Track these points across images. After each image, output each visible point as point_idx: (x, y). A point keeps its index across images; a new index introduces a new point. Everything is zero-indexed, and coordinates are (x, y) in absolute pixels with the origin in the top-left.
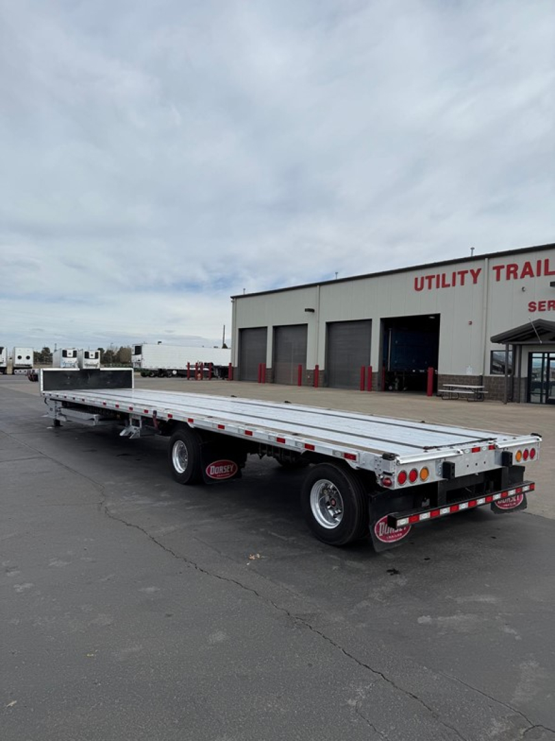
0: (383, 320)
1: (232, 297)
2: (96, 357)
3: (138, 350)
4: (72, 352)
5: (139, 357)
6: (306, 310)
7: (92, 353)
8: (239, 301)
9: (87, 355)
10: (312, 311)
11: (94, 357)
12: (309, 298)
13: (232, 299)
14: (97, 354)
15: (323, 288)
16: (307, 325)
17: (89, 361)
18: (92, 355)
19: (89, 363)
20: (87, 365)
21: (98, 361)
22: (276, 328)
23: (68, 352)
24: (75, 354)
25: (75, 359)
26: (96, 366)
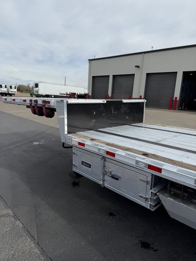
0: (184, 73)
1: (89, 60)
2: (15, 88)
3: (37, 85)
4: (4, 85)
5: (37, 89)
6: (136, 66)
7: (13, 86)
8: (93, 62)
9: (11, 87)
10: (138, 67)
11: (14, 88)
12: (137, 60)
13: (89, 61)
14: (15, 87)
15: (146, 55)
16: (134, 75)
17: (12, 90)
18: (13, 87)
19: (12, 91)
20: (11, 92)
21: (16, 90)
22: (114, 76)
23: (3, 85)
24: (6, 87)
25: (6, 89)
26: (15, 92)
